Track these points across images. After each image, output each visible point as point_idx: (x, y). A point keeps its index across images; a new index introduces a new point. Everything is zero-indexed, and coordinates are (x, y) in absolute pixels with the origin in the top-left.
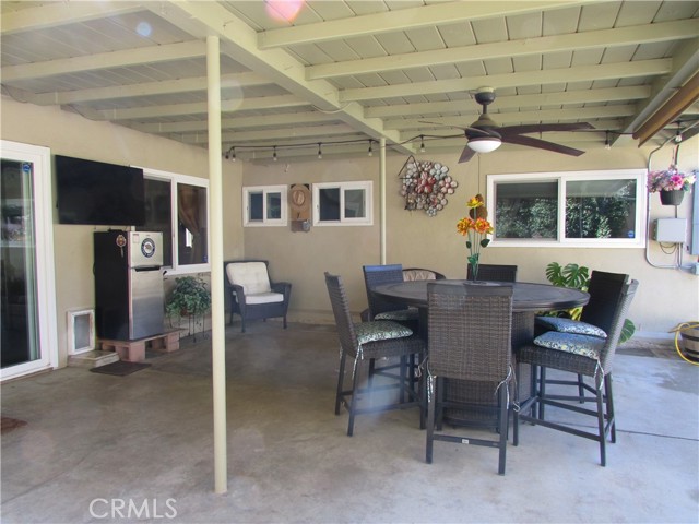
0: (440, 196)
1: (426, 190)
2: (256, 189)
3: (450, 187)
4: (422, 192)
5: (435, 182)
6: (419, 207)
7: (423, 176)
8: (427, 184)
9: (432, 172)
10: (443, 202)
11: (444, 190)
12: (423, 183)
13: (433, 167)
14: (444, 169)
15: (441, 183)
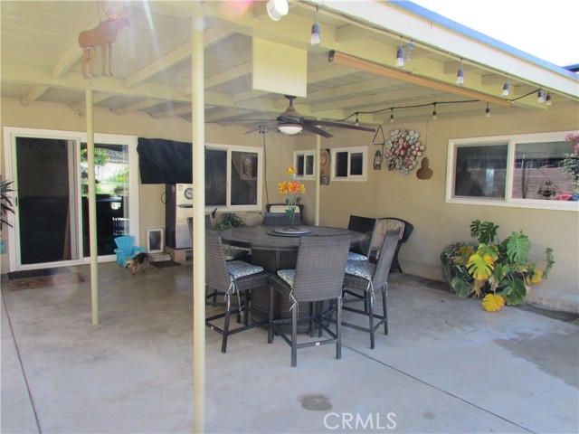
0: (412, 158)
1: (402, 153)
2: (300, 153)
3: (419, 150)
4: (400, 155)
5: (409, 146)
6: (397, 167)
7: (401, 141)
8: (403, 148)
9: (407, 138)
10: (414, 163)
11: (414, 153)
12: (400, 147)
13: (408, 134)
14: (417, 135)
15: (413, 147)
